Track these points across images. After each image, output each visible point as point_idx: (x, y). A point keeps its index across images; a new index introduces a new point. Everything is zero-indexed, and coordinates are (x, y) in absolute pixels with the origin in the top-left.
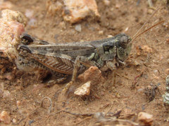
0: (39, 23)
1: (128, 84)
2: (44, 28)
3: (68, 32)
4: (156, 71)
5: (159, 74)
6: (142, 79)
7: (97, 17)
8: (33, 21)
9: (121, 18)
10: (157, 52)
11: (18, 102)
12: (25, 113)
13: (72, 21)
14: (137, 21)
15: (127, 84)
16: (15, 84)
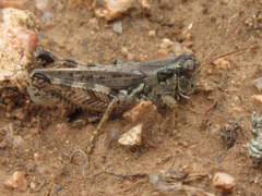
0: (58, 19)
1: (195, 120)
2: (66, 26)
3: (103, 35)
4: (237, 98)
5: (241, 103)
6: (217, 113)
7: (145, 9)
8: (48, 15)
9: (181, 6)
10: (237, 67)
11: (36, 155)
12: (47, 172)
13: (108, 18)
14: (205, 12)
15: (195, 122)
16: (29, 125)
